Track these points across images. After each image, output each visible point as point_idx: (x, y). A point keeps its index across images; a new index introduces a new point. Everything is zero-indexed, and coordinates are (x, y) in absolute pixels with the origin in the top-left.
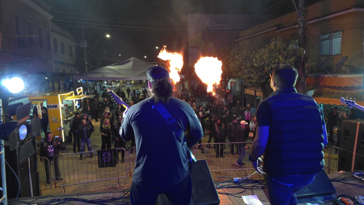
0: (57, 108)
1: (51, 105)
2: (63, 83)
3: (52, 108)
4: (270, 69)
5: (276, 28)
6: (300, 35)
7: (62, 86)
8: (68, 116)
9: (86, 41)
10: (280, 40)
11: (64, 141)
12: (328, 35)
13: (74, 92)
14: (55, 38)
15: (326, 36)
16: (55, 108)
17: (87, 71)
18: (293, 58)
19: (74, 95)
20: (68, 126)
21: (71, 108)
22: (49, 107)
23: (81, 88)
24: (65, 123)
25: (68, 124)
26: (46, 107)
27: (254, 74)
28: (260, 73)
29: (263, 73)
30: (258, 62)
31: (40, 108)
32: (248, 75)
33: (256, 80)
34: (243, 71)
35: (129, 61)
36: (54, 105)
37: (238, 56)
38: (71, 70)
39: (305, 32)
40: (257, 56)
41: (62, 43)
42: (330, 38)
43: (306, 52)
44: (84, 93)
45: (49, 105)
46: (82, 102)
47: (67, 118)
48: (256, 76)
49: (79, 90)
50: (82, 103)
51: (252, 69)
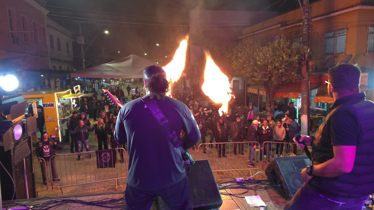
0: (53, 106)
1: (47, 103)
2: (60, 81)
3: (48, 107)
4: (274, 67)
5: (279, 25)
6: (304, 32)
7: (59, 84)
8: (65, 115)
9: (83, 37)
10: (284, 37)
11: (60, 141)
12: (333, 33)
13: (71, 90)
14: (51, 34)
15: (331, 34)
16: (52, 106)
17: (84, 68)
18: (297, 56)
19: (71, 93)
20: (65, 125)
21: (68, 106)
22: (45, 106)
23: (79, 86)
24: (62, 122)
25: (65, 124)
26: (42, 106)
27: (257, 72)
28: (263, 71)
29: (266, 72)
30: (262, 60)
31: (35, 107)
32: (251, 74)
33: (259, 78)
34: (246, 70)
35: (128, 59)
36: (50, 104)
37: (241, 54)
38: (68, 68)
39: (310, 29)
40: (261, 54)
41: (58, 39)
42: (334, 36)
43: (310, 50)
44: (81, 91)
45: (45, 103)
46: (79, 100)
47: (64, 117)
48: (259, 74)
49: (77, 88)
50: (80, 102)
51: (255, 67)
